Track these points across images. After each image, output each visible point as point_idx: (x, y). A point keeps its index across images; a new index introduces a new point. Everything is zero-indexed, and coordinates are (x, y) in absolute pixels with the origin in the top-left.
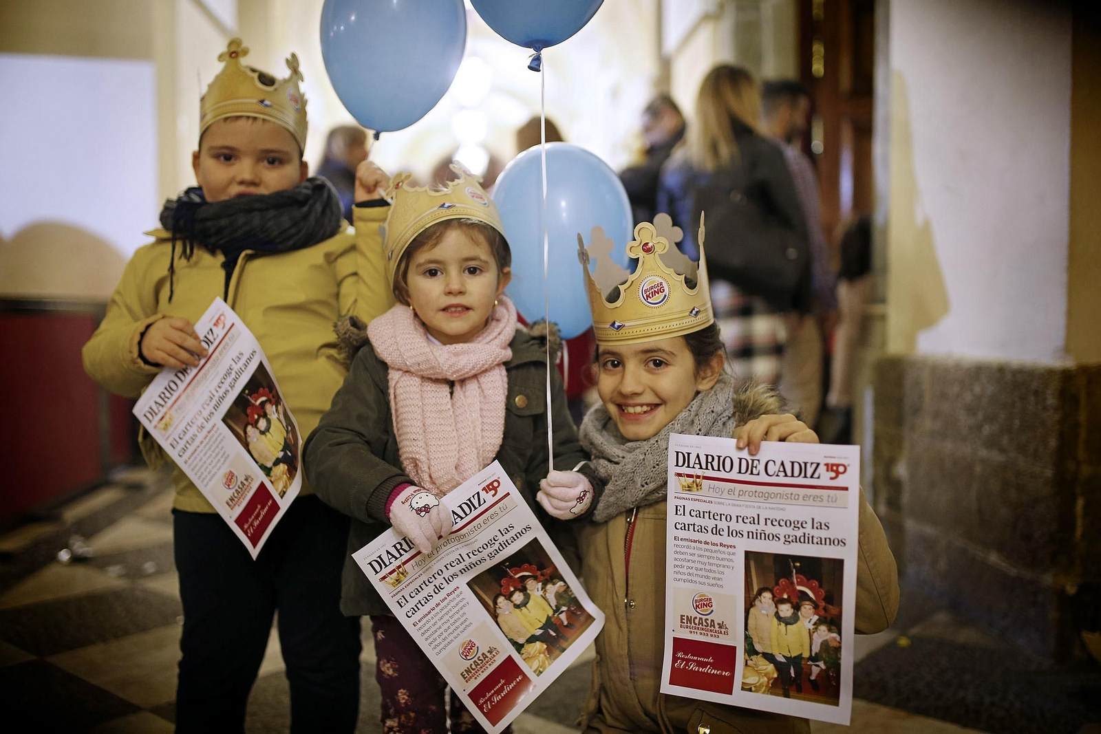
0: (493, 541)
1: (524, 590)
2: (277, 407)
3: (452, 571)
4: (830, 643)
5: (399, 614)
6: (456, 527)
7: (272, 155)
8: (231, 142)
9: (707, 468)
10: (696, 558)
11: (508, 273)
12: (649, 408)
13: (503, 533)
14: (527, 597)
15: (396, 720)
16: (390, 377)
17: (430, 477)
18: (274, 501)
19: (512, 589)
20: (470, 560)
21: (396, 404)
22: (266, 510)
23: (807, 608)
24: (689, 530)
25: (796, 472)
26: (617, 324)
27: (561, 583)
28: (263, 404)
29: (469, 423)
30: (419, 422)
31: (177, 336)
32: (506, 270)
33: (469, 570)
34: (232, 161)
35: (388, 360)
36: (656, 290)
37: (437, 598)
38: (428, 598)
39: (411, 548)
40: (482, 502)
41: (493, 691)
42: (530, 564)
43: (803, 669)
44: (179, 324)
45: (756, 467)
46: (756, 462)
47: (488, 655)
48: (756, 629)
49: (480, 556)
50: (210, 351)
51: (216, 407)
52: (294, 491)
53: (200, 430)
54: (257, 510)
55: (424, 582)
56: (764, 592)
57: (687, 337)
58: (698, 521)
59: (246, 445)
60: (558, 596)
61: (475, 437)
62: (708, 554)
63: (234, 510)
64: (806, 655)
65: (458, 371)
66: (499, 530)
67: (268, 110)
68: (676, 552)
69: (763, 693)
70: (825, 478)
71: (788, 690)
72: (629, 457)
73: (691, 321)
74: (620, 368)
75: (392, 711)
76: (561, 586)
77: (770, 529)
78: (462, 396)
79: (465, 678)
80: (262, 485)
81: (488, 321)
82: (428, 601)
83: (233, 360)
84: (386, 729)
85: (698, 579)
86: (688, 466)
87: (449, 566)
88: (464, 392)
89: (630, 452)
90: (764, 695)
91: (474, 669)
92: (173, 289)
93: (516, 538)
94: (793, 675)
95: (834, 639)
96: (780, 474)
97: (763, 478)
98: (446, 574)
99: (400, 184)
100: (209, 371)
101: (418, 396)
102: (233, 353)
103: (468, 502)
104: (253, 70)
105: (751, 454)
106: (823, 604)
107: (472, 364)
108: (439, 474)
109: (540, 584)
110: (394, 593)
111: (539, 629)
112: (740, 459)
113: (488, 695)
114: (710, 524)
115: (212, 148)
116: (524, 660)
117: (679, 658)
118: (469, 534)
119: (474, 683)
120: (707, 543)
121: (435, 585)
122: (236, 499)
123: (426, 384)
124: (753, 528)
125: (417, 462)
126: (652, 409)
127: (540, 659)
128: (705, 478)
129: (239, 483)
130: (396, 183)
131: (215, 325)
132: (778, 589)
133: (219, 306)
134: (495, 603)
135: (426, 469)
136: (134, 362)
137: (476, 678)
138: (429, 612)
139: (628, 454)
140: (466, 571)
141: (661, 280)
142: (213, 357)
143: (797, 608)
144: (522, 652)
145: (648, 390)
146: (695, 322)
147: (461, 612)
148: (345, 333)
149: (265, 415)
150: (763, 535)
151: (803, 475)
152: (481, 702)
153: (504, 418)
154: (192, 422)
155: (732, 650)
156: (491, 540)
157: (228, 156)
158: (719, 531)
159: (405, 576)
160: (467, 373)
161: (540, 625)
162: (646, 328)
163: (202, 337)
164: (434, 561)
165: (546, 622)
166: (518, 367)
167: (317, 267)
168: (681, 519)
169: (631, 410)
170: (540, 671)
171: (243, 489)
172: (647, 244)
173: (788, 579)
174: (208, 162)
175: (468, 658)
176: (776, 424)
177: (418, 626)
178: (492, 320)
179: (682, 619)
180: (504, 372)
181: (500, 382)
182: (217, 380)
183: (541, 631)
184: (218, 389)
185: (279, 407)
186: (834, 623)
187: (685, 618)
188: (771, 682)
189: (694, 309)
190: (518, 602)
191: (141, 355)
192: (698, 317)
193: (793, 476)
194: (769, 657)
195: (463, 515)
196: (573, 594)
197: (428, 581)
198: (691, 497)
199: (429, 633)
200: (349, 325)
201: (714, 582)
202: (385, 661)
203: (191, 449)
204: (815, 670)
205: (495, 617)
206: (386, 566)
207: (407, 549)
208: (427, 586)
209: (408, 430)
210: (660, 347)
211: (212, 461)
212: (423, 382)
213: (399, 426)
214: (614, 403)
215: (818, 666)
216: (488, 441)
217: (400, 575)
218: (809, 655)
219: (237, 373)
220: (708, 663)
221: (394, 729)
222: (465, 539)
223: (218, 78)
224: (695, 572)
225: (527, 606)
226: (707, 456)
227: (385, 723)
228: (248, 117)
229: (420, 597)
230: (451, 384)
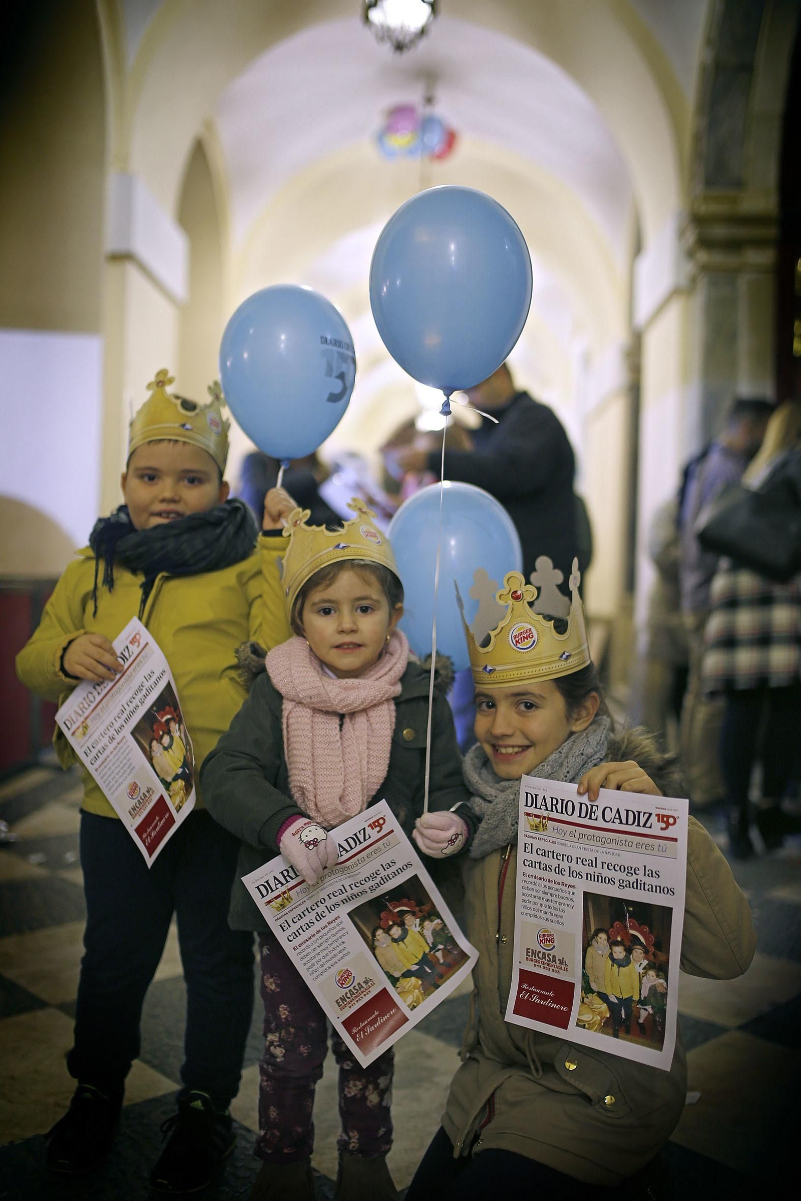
0: (375, 875)
1: (402, 924)
2: (179, 726)
3: (334, 900)
4: (658, 989)
5: (281, 937)
6: (341, 859)
7: (192, 475)
8: (153, 463)
9: (552, 810)
10: (541, 895)
11: (401, 609)
12: (520, 749)
13: (385, 867)
14: (405, 932)
15: (277, 1034)
16: (284, 707)
17: (316, 805)
18: (171, 815)
19: (391, 923)
20: (352, 892)
21: (288, 732)
22: (163, 822)
23: (638, 952)
24: (535, 867)
25: (631, 821)
26: (489, 668)
27: (439, 921)
28: (168, 721)
29: (356, 755)
30: (308, 752)
31: (95, 651)
32: (399, 605)
33: (350, 900)
34: (156, 480)
35: (283, 691)
36: (525, 636)
37: (318, 925)
38: (310, 924)
39: (297, 876)
40: (367, 837)
41: (366, 1022)
42: (409, 900)
43: (632, 1011)
44: (97, 640)
45: (594, 813)
46: (595, 808)
47: (364, 985)
48: (592, 968)
49: (361, 888)
50: (126, 667)
51: (127, 720)
52: (189, 807)
53: (110, 741)
54: (156, 821)
55: (307, 909)
56: (600, 933)
57: (557, 680)
58: (544, 860)
59: (150, 759)
60: (435, 933)
61: (360, 768)
62: (552, 891)
63: (136, 819)
64: (636, 998)
65: (347, 706)
66: (382, 865)
67: (188, 433)
68: (524, 888)
69: (595, 1031)
70: (656, 828)
71: (617, 1030)
72: (500, 796)
73: (562, 664)
74: (492, 710)
75: (273, 1025)
76: (438, 924)
77: (606, 873)
78: (351, 729)
79: (339, 1006)
80: (162, 798)
81: (382, 653)
82: (310, 927)
83: (145, 677)
84: (267, 1043)
85: (542, 915)
86: (536, 807)
87: (331, 896)
88: (354, 725)
89: (503, 791)
90: (596, 1034)
91: (349, 998)
92: (97, 605)
93: (397, 873)
94: (623, 1017)
95: (662, 984)
96: (615, 820)
97: (600, 823)
98: (329, 903)
99: (298, 522)
100: (122, 685)
101: (309, 727)
102: (145, 671)
103: (354, 837)
104: (177, 397)
105: (590, 800)
106: (652, 949)
107: (361, 700)
108: (325, 803)
109: (418, 920)
110: (278, 916)
111: (415, 964)
112: (581, 804)
113: (362, 1025)
114: (554, 863)
115: (137, 469)
116: (399, 994)
117: (524, 989)
118: (353, 867)
119: (349, 1012)
120: (550, 881)
121: (317, 913)
122: (137, 809)
123: (318, 716)
124: (591, 870)
125: (304, 790)
126: (523, 750)
127: (415, 994)
128: (551, 819)
129: (141, 794)
130: (294, 521)
131: (131, 642)
132: (612, 931)
133: (135, 625)
134: (374, 935)
135: (312, 798)
136: (55, 674)
137: (350, 1007)
138: (310, 938)
139: (500, 793)
140: (347, 902)
141: (529, 626)
142: (128, 673)
143: (629, 951)
144: (397, 986)
145: (518, 733)
146: (566, 666)
147: (340, 941)
148: (246, 660)
149: (169, 732)
150: (600, 878)
151: (636, 823)
152: (354, 1031)
153: (389, 751)
154: (105, 733)
155: (572, 985)
156: (373, 874)
157: (151, 476)
158: (561, 870)
159: (289, 902)
160: (356, 707)
161: (417, 961)
162: (519, 672)
163: (119, 654)
164: (318, 890)
165: (422, 958)
166: (408, 701)
167: (230, 588)
168: (529, 857)
169: (503, 751)
170: (413, 1005)
171: (145, 801)
172: (516, 592)
173: (622, 922)
174: (134, 482)
175: (344, 986)
176: (614, 772)
177: (298, 951)
178: (386, 653)
179: (528, 952)
180: (393, 707)
181: (388, 716)
182: (130, 695)
183: (417, 967)
184: (129, 703)
185: (181, 726)
186: (662, 969)
187: (530, 951)
188: (603, 1021)
189: (564, 653)
190: (396, 937)
191: (62, 669)
192: (569, 661)
193: (627, 823)
194: (603, 997)
195: (348, 849)
196: (449, 932)
197: (311, 908)
198: (538, 836)
199: (308, 958)
200: (249, 652)
201: (556, 919)
202: (269, 976)
203: (102, 758)
204: (644, 1014)
205: (373, 949)
206: (272, 891)
207: (294, 876)
208: (309, 913)
209: (297, 759)
210: (529, 690)
211: (120, 771)
212: (314, 713)
213: (290, 754)
214: (488, 742)
215: (646, 1010)
216: (373, 773)
217: (285, 900)
218: (639, 998)
219: (147, 690)
220: (549, 997)
221: (275, 1044)
222: (348, 871)
223: (146, 405)
224: (540, 908)
225: (405, 940)
226: (552, 798)
227: (267, 1037)
228: (170, 440)
229: (302, 922)
230: (342, 717)
